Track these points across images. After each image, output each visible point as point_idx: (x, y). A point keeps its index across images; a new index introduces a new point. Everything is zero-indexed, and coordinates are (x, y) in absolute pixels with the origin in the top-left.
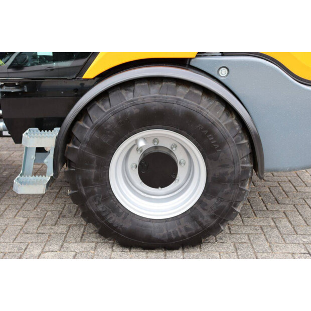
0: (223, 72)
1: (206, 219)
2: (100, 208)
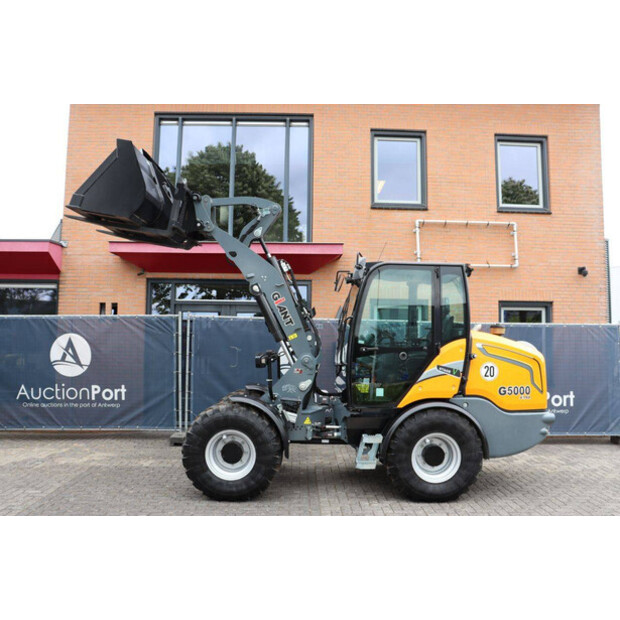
0: (465, 405)
1: (461, 482)
2: (406, 476)
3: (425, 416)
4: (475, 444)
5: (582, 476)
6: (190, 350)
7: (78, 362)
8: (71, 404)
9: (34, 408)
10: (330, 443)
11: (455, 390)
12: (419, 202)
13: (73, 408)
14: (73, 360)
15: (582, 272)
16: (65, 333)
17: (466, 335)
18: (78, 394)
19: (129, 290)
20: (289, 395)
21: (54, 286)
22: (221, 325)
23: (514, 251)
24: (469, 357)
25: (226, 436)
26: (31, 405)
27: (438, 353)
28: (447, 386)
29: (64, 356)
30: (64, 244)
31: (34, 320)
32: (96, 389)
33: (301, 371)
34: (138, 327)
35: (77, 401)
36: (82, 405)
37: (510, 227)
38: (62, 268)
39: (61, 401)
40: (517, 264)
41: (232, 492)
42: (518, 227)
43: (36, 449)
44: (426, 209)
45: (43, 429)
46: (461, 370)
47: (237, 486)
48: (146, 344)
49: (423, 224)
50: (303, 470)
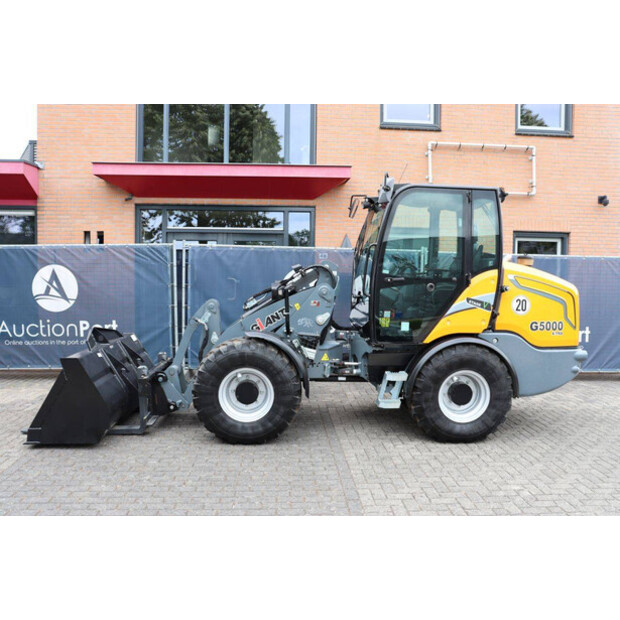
0: (495, 341)
1: (490, 422)
2: (432, 416)
3: (453, 352)
4: (505, 381)
5: (604, 414)
6: (187, 282)
7: (64, 296)
8: (59, 342)
9: (17, 346)
10: (346, 381)
11: (485, 325)
12: (431, 122)
13: (60, 346)
14: (57, 294)
15: (603, 201)
16: (48, 264)
17: (498, 265)
18: (66, 330)
19: (115, 217)
20: (306, 329)
21: (31, 213)
22: (219, 254)
23: (532, 178)
24: (500, 290)
25: (240, 374)
26: (14, 343)
27: (468, 284)
28: (476, 321)
29: (48, 289)
30: (40, 166)
31: (11, 250)
32: (84, 325)
33: (318, 304)
34: (128, 257)
35: (64, 337)
36: (70, 343)
37: (528, 151)
38: (40, 193)
39: (47, 338)
40: (534, 192)
41: (247, 435)
42: (537, 151)
43: (23, 390)
44: (439, 131)
45: (29, 368)
46: (492, 304)
47: (253, 428)
48: (137, 275)
49: (435, 147)
50: (315, 409)
